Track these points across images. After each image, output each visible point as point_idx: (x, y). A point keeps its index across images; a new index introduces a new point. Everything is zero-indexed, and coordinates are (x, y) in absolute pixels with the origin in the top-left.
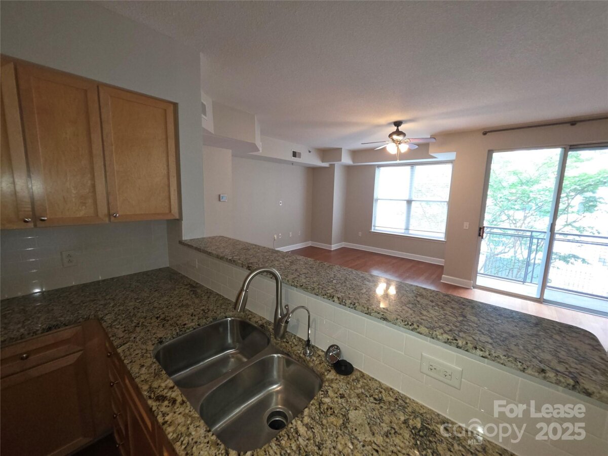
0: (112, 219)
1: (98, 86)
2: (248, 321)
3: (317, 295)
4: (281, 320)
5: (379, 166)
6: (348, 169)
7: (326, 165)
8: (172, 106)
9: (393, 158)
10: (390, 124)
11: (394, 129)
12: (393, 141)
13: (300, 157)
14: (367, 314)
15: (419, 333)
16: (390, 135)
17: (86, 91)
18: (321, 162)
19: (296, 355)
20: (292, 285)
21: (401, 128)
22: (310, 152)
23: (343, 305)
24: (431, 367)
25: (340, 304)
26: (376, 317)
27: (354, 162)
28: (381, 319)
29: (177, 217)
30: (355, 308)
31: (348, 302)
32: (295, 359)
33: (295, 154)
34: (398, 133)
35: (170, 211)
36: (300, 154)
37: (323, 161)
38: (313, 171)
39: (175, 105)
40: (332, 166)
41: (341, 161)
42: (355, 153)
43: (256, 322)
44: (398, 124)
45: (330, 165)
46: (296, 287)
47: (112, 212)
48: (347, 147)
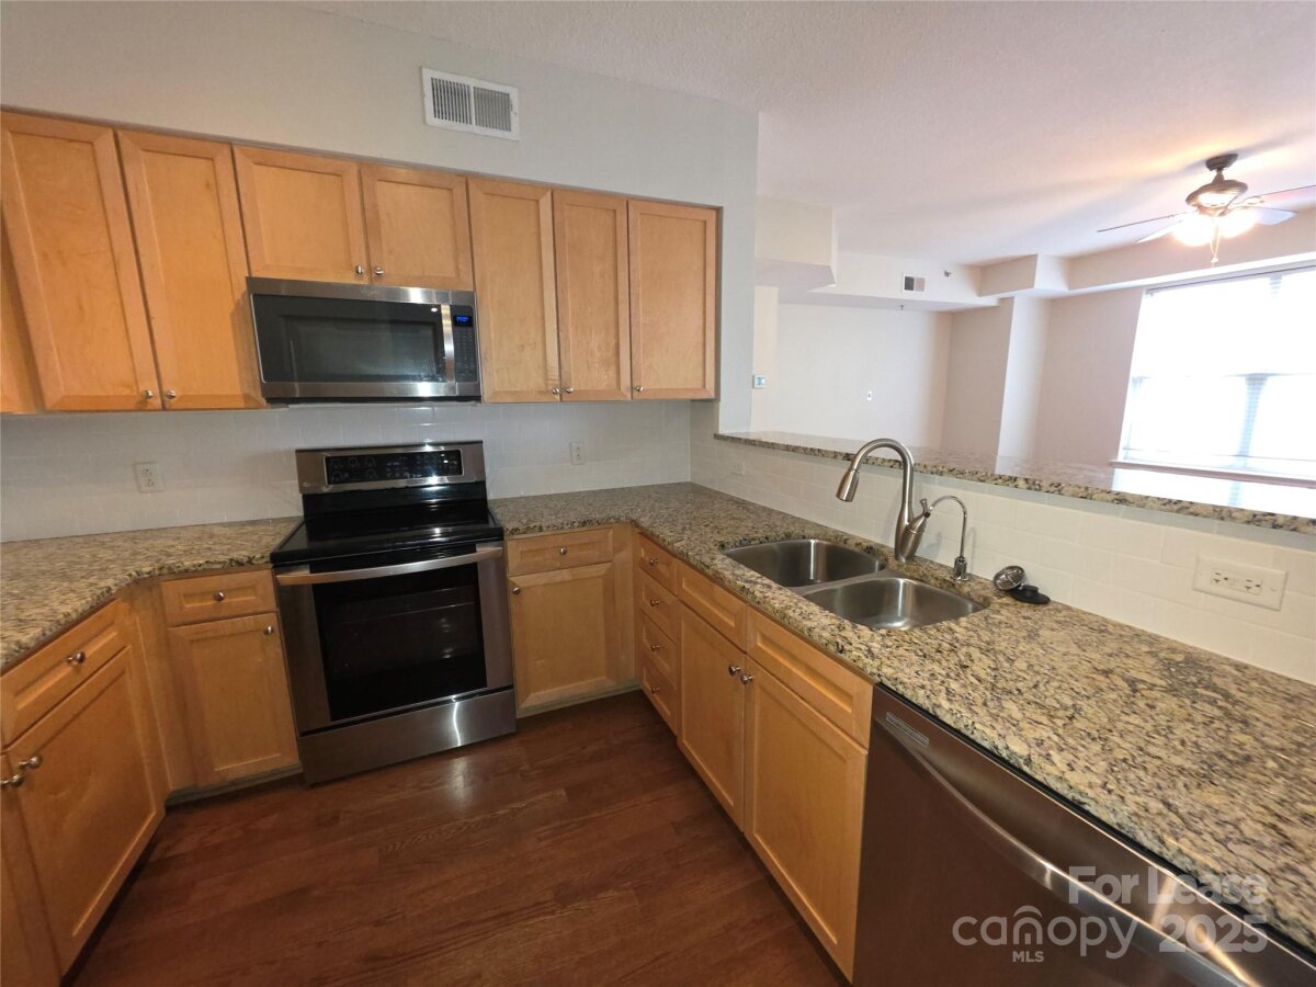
0: (635, 393)
1: (628, 201)
2: (841, 544)
3: (983, 481)
4: (908, 529)
5: (1152, 289)
6: (1054, 304)
7: (989, 301)
8: (714, 213)
9: (1199, 258)
10: (1192, 168)
11: (1209, 176)
12: (1201, 208)
13: (921, 288)
14: (1085, 498)
15: (1192, 514)
16: (1192, 198)
17: (615, 211)
18: (977, 298)
19: (936, 579)
20: (932, 473)
21: (1229, 173)
22: (947, 274)
23: (1036, 490)
24: (1217, 577)
25: (1029, 489)
26: (1102, 500)
27: (1071, 286)
28: (1113, 501)
29: (713, 396)
30: (1060, 491)
31: (1045, 485)
32: (935, 586)
33: (909, 284)
34: (1220, 185)
35: (704, 386)
36: (922, 282)
37: (980, 293)
38: (953, 322)
39: (719, 210)
40: (1006, 304)
41: (1032, 286)
42: (1075, 265)
43: (857, 545)
44: (1218, 163)
45: (1002, 300)
46: (941, 474)
47: (635, 384)
48: (1049, 252)
